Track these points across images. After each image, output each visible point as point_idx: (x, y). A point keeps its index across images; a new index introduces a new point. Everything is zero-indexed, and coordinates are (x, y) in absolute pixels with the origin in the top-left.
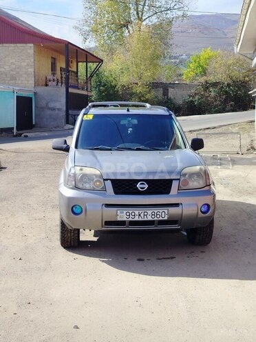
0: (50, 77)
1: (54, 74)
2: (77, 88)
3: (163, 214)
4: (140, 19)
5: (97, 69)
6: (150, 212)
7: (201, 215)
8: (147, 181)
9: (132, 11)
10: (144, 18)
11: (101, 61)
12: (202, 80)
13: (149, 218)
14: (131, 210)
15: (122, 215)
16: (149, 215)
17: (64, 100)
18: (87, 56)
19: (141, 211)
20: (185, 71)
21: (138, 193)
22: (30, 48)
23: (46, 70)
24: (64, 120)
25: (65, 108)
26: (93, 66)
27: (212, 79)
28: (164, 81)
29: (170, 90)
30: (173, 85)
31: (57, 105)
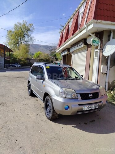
2: (7, 58)
3: (97, 106)
4: (21, 43)
5: (12, 54)
8: (92, 94)
9: (20, 40)
10: (23, 42)
11: (13, 52)
12: (39, 58)
13: (93, 108)
14: (88, 106)
17: (3, 61)
18: (9, 50)
20: (33, 56)
24: (3, 67)
25: (4, 63)
26: (10, 53)
27: (41, 58)
28: (29, 58)
29: (31, 60)
30: (32, 59)
31: (2, 63)
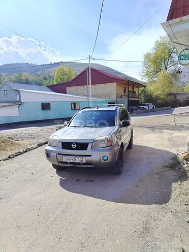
0: (123, 94)
1: (124, 93)
3: (83, 160)
4: (166, 68)
6: (77, 159)
7: (102, 161)
8: (77, 143)
11: (145, 86)
13: (77, 162)
14: (68, 157)
15: (65, 159)
16: (76, 160)
17: (127, 103)
18: (138, 85)
19: (73, 157)
21: (72, 149)
22: (114, 84)
23: (121, 92)
25: (127, 106)
30: (179, 94)
